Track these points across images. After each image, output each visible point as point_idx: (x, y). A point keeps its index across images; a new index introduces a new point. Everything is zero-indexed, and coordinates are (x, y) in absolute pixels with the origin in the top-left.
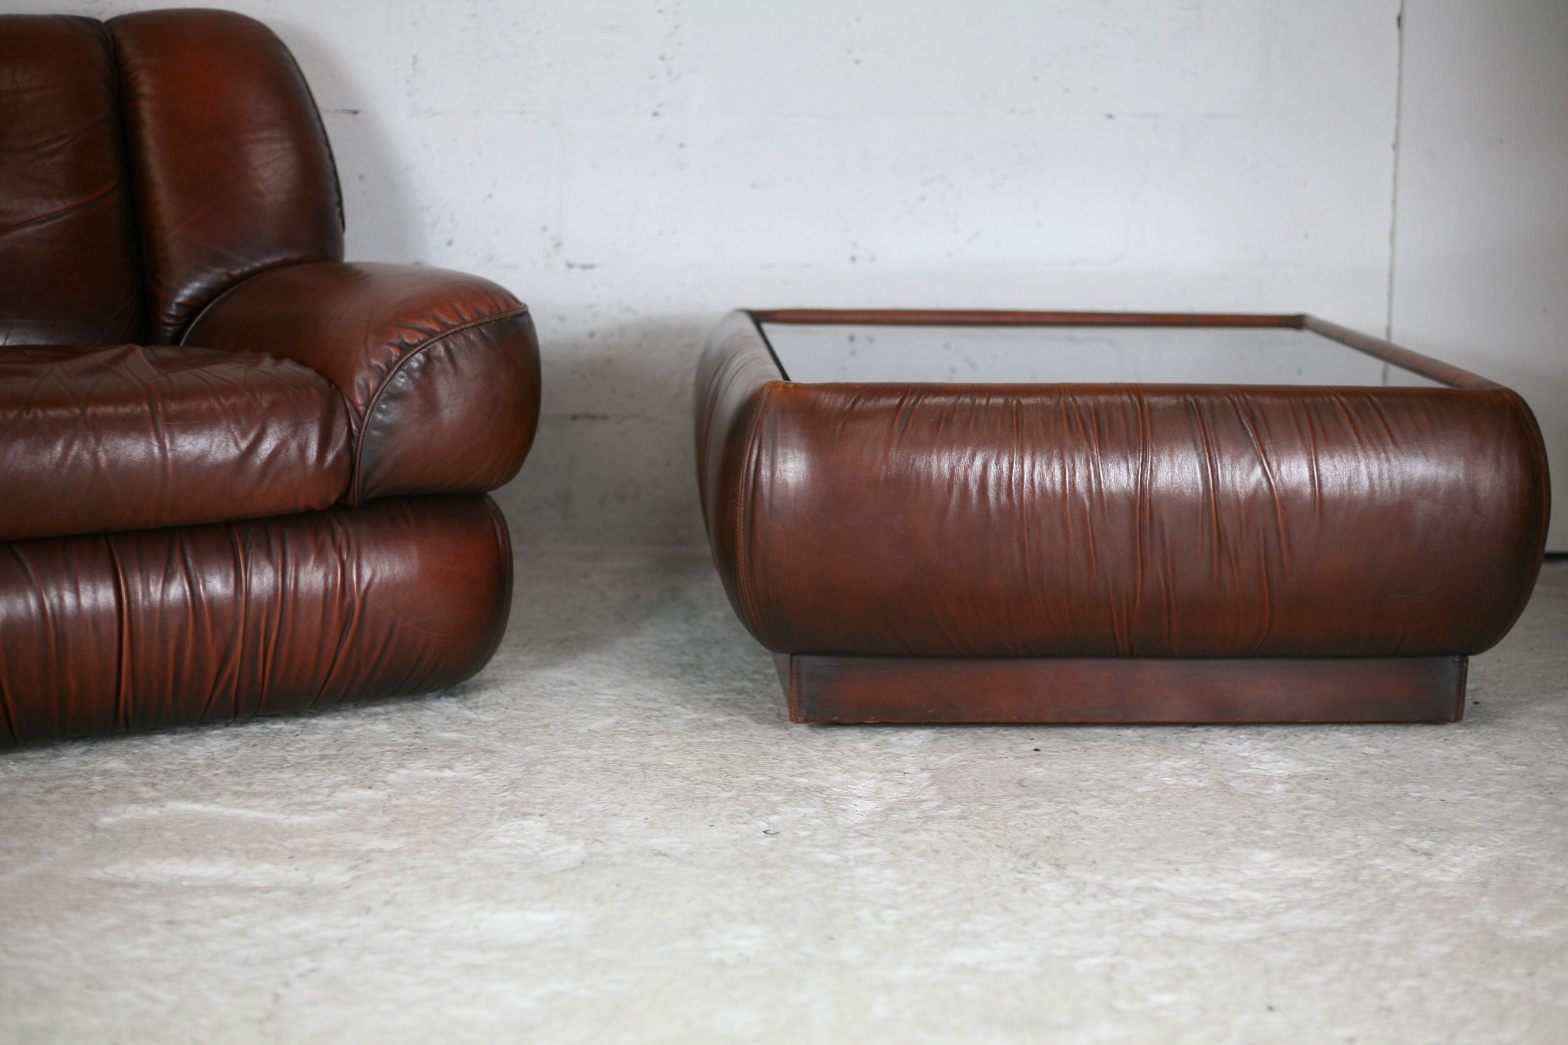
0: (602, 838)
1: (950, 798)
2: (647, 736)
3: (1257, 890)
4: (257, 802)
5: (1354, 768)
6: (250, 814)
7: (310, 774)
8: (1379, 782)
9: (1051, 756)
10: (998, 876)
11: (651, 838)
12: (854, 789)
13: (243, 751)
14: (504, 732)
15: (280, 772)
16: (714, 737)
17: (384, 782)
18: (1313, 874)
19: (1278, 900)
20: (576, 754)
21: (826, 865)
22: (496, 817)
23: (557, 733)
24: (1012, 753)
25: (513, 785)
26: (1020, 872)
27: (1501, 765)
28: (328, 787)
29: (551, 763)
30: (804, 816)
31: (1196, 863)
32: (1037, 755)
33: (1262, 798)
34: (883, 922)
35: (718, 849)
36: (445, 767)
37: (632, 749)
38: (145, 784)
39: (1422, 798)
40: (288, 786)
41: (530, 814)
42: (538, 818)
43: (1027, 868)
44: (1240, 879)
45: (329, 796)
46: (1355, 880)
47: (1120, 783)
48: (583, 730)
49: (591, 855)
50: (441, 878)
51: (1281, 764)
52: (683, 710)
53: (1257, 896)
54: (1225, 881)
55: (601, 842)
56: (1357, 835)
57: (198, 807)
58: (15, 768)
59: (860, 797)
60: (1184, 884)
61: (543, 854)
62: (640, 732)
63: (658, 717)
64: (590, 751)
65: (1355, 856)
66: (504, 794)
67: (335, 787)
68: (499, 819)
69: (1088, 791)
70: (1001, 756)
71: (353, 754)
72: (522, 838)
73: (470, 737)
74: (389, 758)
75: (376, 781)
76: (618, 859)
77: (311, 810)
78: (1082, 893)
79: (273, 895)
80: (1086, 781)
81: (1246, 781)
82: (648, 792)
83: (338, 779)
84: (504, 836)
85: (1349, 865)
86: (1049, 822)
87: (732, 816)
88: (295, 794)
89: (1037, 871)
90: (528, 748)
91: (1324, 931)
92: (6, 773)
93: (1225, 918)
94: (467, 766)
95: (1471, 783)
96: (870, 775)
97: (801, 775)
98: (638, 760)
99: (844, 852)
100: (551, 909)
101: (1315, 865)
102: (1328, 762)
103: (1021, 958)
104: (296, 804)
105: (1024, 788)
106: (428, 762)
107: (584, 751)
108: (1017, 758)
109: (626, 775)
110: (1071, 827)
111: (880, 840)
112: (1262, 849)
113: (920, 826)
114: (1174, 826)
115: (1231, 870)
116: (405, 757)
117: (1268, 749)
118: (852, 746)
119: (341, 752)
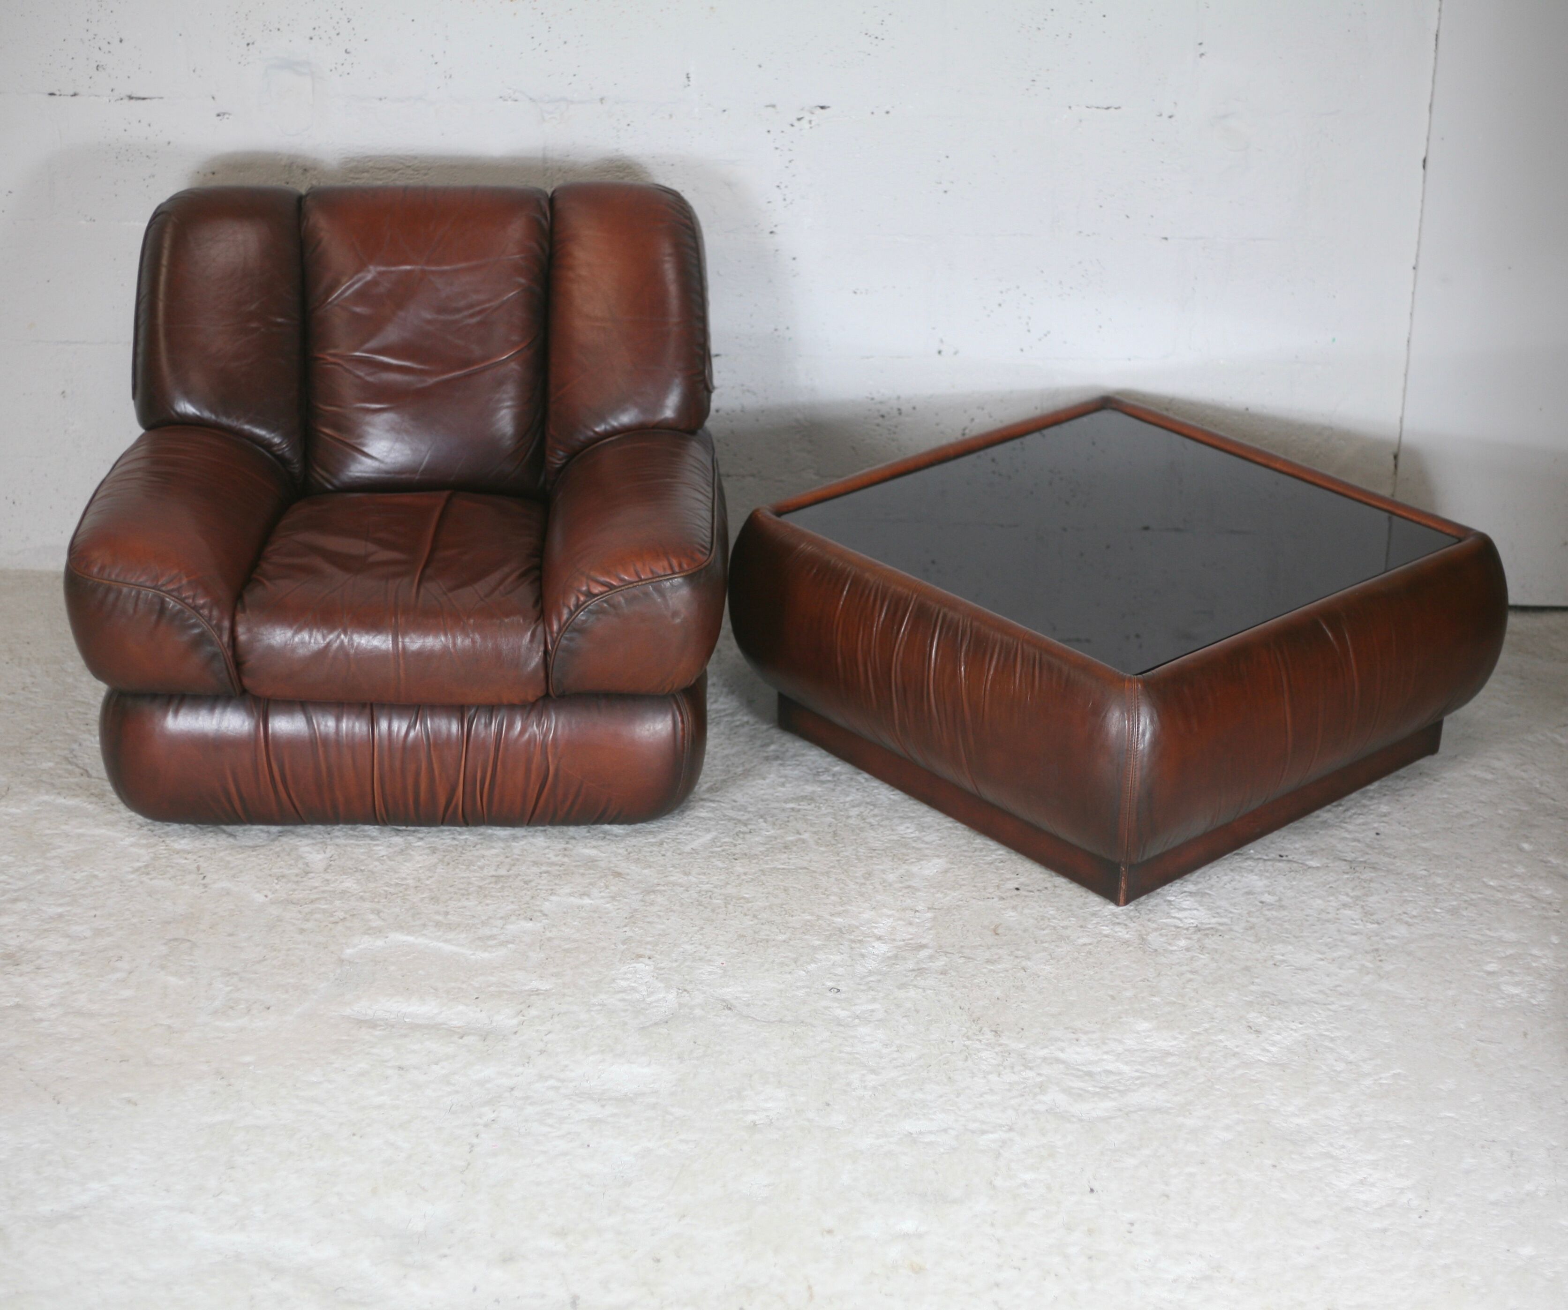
0: (689, 988)
1: (940, 947)
2: (733, 860)
3: (1127, 1063)
4: (451, 935)
5: (1247, 921)
6: (448, 948)
7: (488, 902)
8: (1258, 941)
9: (1026, 896)
10: (953, 1042)
11: (723, 987)
12: (876, 927)
13: (440, 869)
14: (630, 849)
15: (467, 899)
16: (782, 862)
17: (541, 911)
18: (1172, 1046)
19: (1137, 1074)
20: (680, 881)
21: (839, 1022)
22: (618, 956)
23: (669, 854)
24: (998, 893)
25: (632, 918)
26: (968, 1038)
27: (1359, 922)
28: (501, 918)
29: (660, 891)
30: (833, 964)
31: (1094, 1032)
32: (1016, 895)
33: (1165, 957)
34: (865, 1087)
35: (768, 1000)
36: (584, 894)
37: (721, 877)
38: (373, 911)
39: (1283, 961)
40: (474, 917)
41: (641, 956)
42: (647, 961)
43: (975, 1034)
44: (1120, 1049)
45: (502, 928)
46: (1197, 1059)
47: (1068, 932)
48: (688, 849)
49: (681, 1006)
50: (578, 1027)
51: (1195, 912)
52: (764, 824)
53: (1126, 1069)
54: (1107, 1053)
55: (688, 992)
56: (1216, 1007)
57: (411, 939)
58: (278, 887)
59: (879, 938)
60: (1078, 1053)
61: (648, 1000)
62: (729, 855)
63: (744, 833)
64: (690, 877)
65: (1206, 1030)
66: (625, 929)
67: (505, 918)
68: (620, 960)
69: (1042, 942)
70: (988, 895)
71: (519, 875)
72: (635, 982)
73: (604, 855)
74: (545, 882)
75: (535, 911)
76: (698, 1012)
77: (490, 946)
78: (1006, 1063)
79: (467, 1040)
80: (1044, 930)
81: (1161, 935)
82: (727, 932)
83: (509, 908)
84: (622, 979)
85: (1199, 1040)
86: (1003, 981)
87: (783, 963)
88: (478, 926)
89: (981, 1037)
90: (646, 871)
91: (1158, 1110)
92: (273, 893)
93: (1095, 1094)
94: (600, 892)
95: (1326, 945)
96: (890, 912)
97: (839, 914)
98: (723, 891)
99: (854, 1008)
100: (649, 1064)
101: (1175, 1038)
102: (1231, 912)
103: (945, 1131)
104: (479, 938)
105: (997, 937)
106: (572, 888)
107: (686, 878)
108: (1002, 899)
109: (713, 911)
110: (1017, 988)
111: (881, 995)
112: (1144, 1019)
113: (912, 981)
114: (1091, 988)
115: (1115, 1040)
116: (557, 882)
117: (1191, 894)
118: (882, 878)
119: (511, 872)
